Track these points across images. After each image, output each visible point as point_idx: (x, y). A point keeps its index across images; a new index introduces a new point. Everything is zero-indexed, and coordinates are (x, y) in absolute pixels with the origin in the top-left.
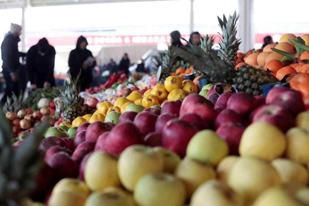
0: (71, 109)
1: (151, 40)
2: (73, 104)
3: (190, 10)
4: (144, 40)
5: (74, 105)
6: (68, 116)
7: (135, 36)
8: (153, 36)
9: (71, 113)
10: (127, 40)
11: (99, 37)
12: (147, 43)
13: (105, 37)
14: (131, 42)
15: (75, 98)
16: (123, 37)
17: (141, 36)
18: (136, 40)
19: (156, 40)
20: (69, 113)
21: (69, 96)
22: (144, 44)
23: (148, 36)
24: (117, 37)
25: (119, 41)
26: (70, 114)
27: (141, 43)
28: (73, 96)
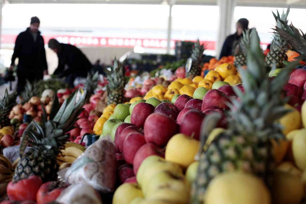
0: (116, 93)
1: (127, 43)
2: (119, 87)
3: (168, 16)
4: (120, 43)
5: (120, 89)
6: (114, 98)
7: (112, 38)
8: (129, 39)
9: (117, 96)
10: (103, 42)
11: (76, 37)
12: (123, 46)
13: (81, 37)
14: (107, 44)
15: (121, 82)
16: (99, 39)
17: (118, 38)
18: (112, 43)
19: (132, 43)
20: (115, 96)
21: (116, 80)
22: (120, 46)
23: (124, 39)
24: (94, 38)
25: (96, 42)
26: (117, 98)
27: (117, 46)
28: (120, 80)
